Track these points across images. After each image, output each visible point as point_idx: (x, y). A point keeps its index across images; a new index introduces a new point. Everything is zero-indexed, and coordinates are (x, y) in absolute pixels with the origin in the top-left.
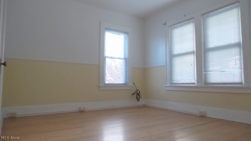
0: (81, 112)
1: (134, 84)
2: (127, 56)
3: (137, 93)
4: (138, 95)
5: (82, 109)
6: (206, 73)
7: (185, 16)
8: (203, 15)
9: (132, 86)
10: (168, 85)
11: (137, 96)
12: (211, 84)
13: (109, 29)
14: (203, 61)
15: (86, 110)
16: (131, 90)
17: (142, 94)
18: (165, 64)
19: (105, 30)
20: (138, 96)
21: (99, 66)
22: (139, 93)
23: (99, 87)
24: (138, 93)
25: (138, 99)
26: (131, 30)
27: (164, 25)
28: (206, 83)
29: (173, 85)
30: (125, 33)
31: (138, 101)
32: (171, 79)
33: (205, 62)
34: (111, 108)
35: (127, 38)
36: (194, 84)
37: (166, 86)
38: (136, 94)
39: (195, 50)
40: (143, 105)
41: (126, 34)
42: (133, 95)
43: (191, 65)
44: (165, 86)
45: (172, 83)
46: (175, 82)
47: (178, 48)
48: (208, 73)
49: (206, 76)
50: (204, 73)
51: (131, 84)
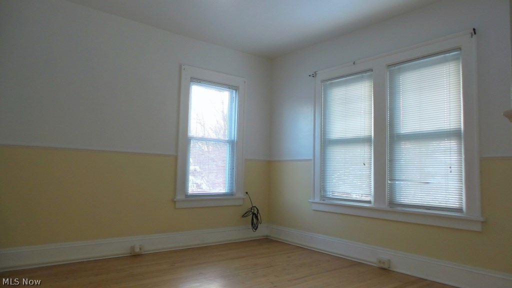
0: (135, 256)
1: (247, 193)
2: (234, 136)
3: (254, 214)
4: (253, 217)
5: (137, 250)
6: (392, 182)
7: (354, 63)
8: (389, 66)
9: (243, 199)
10: (317, 200)
11: (253, 219)
12: (402, 207)
13: (200, 81)
14: (387, 158)
15: (145, 252)
16: (240, 205)
17: (262, 215)
18: (311, 158)
19: (191, 81)
20: (255, 219)
21: (176, 158)
22: (258, 213)
23: (175, 202)
24: (256, 212)
25: (255, 227)
26: (245, 82)
27: (311, 77)
28: (393, 203)
29: (327, 202)
30: (232, 89)
31: (255, 230)
32: (323, 188)
33: (392, 161)
34: (198, 245)
35: (236, 100)
36: (369, 202)
37: (312, 201)
38: (252, 215)
39: (373, 135)
40: (263, 236)
41: (234, 90)
42: (243, 216)
43: (364, 164)
44: (310, 201)
45: (324, 197)
46: (330, 194)
47: (339, 128)
48: (397, 182)
49: (392, 189)
50: (389, 182)
51: (241, 195)
